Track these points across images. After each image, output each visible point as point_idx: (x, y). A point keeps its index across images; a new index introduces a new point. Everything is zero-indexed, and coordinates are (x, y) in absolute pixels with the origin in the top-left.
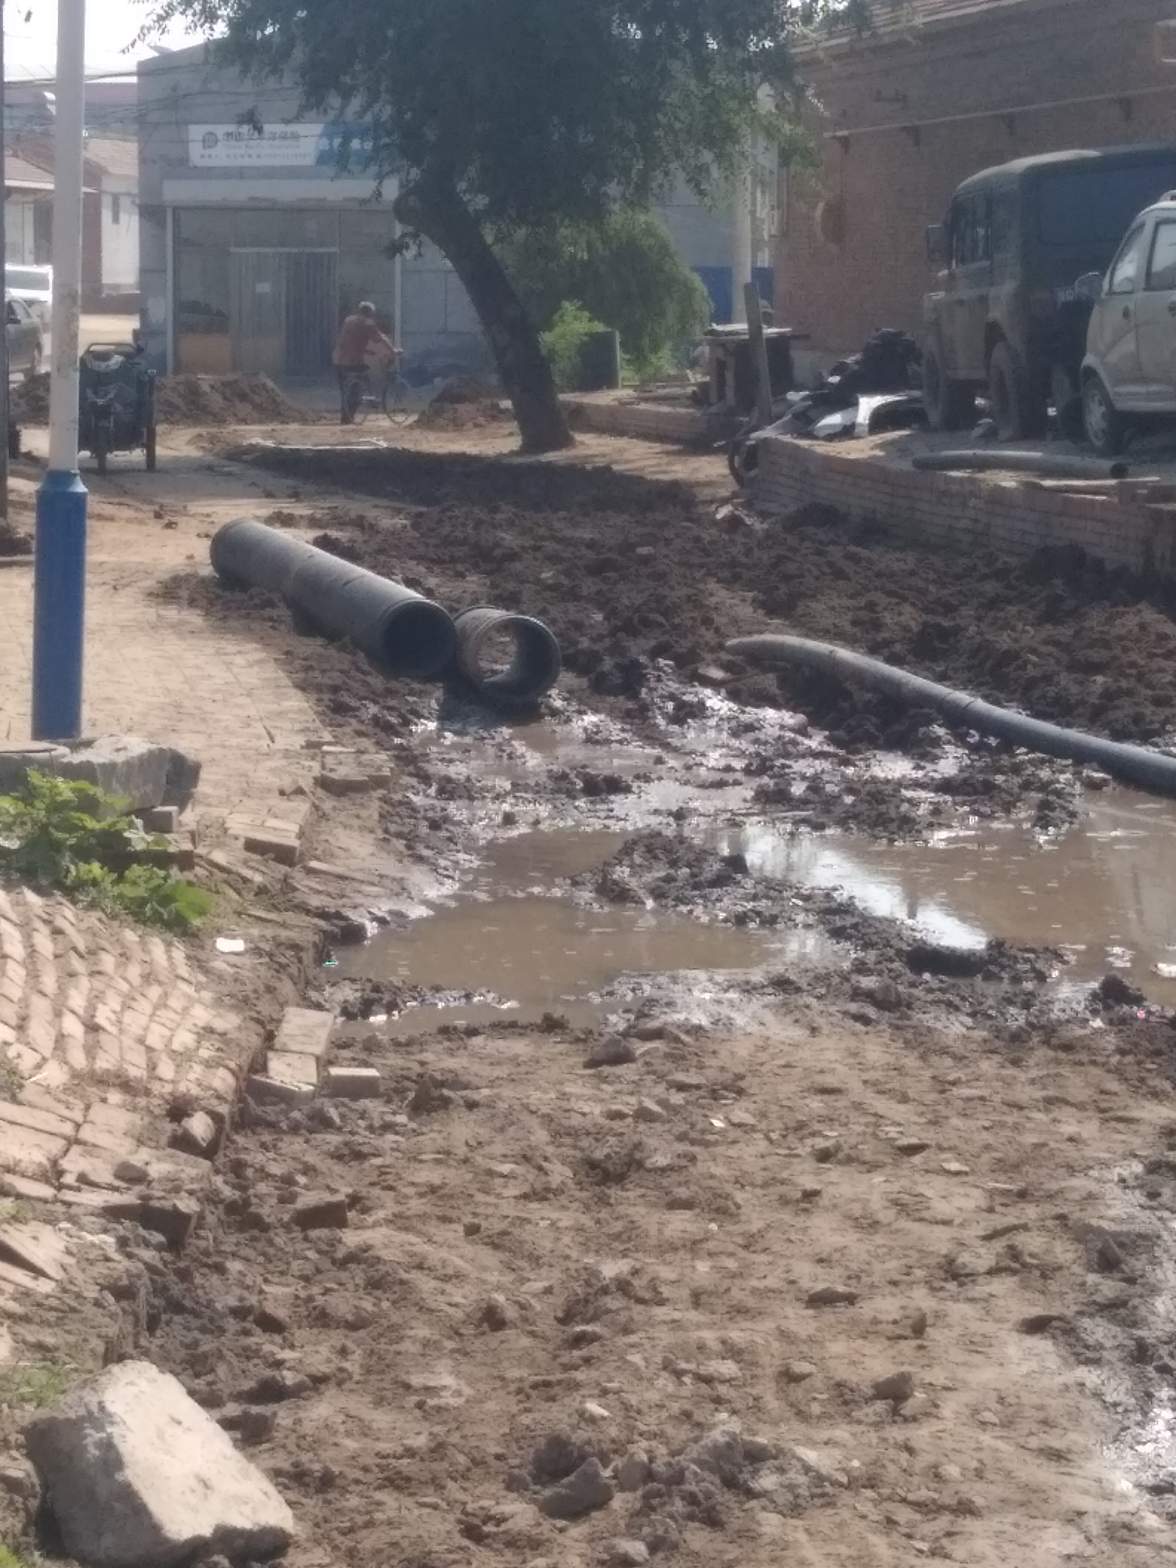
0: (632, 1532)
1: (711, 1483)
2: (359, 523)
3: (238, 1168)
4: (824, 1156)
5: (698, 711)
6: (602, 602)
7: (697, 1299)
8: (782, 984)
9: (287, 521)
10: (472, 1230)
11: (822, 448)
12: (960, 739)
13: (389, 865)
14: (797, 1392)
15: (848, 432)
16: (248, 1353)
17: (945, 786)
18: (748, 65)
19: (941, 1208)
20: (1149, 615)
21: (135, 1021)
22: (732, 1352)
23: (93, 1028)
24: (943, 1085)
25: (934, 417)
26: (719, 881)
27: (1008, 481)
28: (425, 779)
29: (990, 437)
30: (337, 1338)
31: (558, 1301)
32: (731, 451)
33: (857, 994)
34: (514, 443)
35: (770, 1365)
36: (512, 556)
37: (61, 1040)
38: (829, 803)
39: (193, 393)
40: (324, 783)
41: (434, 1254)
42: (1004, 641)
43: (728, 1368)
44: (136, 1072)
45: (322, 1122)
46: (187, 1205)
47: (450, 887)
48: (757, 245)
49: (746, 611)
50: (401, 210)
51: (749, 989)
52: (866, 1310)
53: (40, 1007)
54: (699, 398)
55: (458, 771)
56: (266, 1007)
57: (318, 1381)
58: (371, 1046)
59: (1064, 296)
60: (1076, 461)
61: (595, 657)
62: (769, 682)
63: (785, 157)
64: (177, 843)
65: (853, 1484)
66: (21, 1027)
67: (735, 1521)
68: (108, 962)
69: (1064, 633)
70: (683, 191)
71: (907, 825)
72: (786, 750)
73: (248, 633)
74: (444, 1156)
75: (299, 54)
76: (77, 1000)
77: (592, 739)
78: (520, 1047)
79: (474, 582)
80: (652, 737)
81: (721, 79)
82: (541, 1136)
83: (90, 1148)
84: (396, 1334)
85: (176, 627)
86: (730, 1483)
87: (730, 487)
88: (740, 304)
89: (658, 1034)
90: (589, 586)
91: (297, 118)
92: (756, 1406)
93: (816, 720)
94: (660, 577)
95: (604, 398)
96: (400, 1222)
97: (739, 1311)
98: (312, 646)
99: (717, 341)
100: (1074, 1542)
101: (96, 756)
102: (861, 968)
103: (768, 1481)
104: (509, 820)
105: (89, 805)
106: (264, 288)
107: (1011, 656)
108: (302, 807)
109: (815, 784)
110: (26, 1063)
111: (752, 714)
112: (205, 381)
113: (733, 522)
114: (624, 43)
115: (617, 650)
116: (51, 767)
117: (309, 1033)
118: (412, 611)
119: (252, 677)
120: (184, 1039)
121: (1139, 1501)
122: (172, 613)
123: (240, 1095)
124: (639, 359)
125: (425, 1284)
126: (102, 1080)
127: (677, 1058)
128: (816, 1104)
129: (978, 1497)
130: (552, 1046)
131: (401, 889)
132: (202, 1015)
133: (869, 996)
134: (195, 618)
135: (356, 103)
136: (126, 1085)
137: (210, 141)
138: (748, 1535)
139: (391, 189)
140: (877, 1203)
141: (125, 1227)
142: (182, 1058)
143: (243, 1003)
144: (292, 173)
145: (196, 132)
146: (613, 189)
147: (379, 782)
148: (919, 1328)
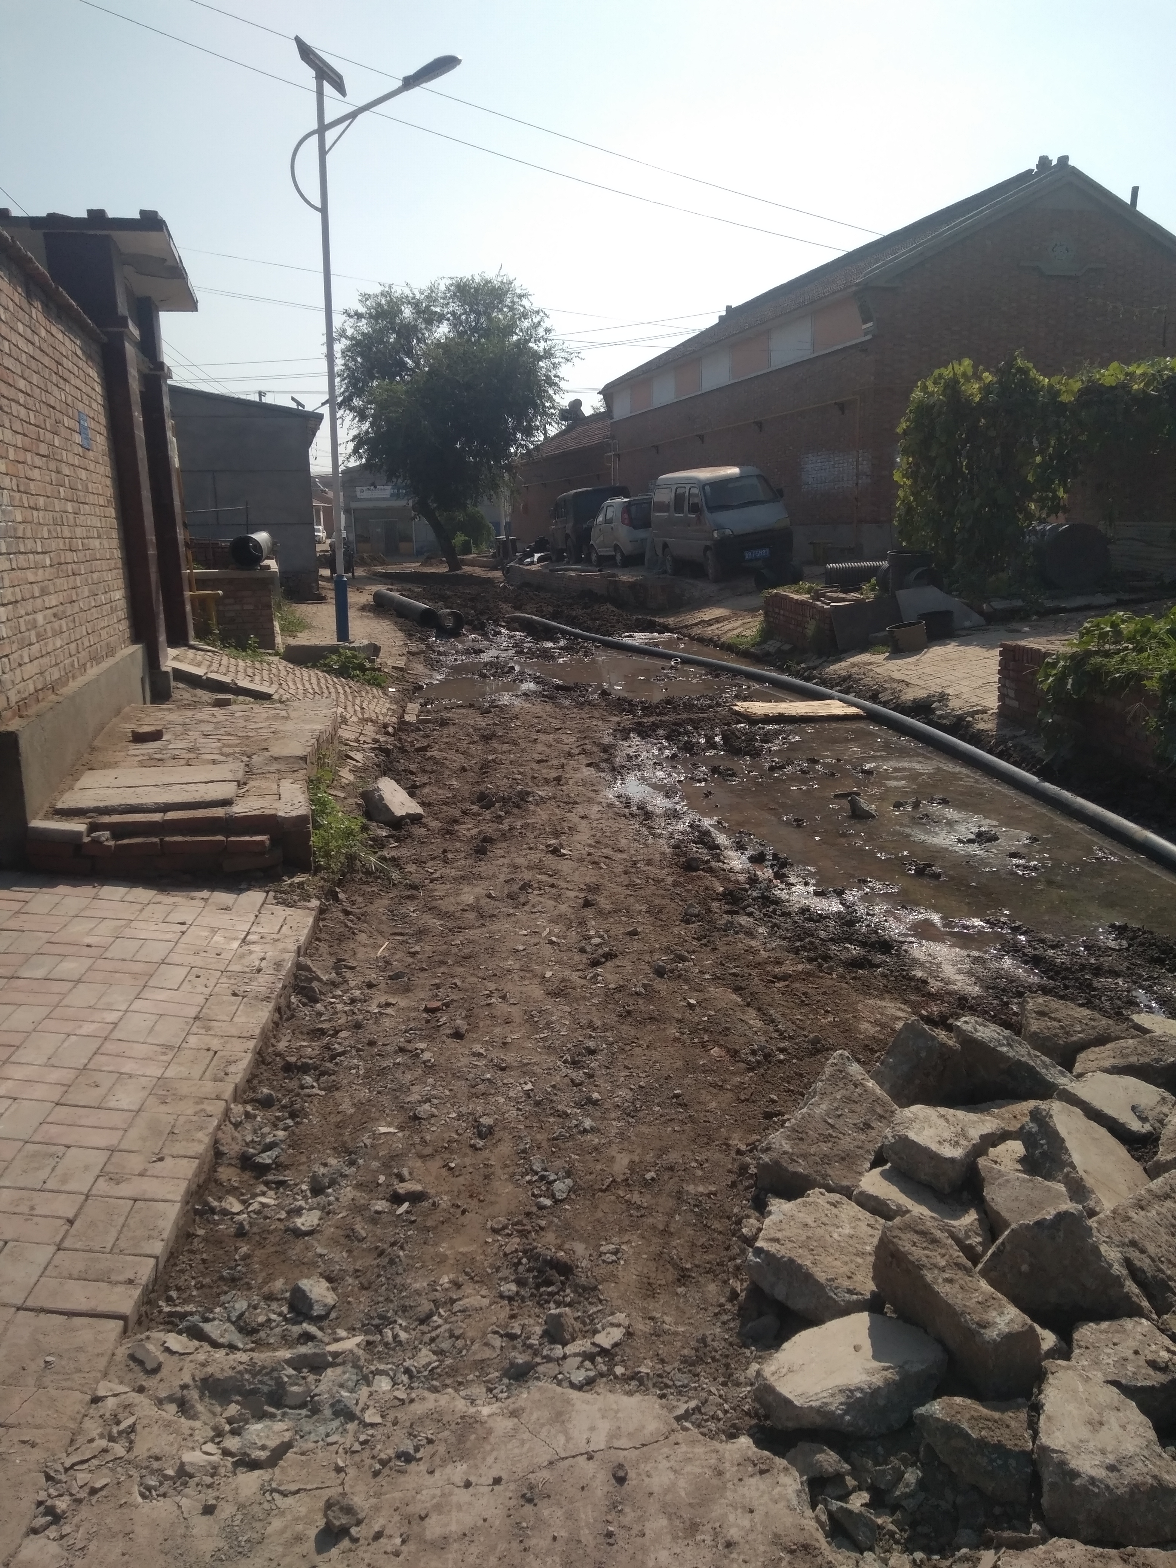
0: (501, 810)
1: (518, 799)
2: (410, 590)
3: (400, 740)
4: (538, 731)
5: (500, 633)
6: (473, 608)
7: (511, 763)
8: (525, 694)
9: (391, 590)
10: (457, 751)
11: (526, 567)
12: (564, 638)
13: (427, 672)
14: (536, 781)
15: (532, 563)
16: (408, 779)
17: (561, 648)
18: (502, 467)
19: (566, 741)
20: (609, 606)
21: (372, 707)
22: (520, 773)
23: (362, 708)
24: (565, 715)
25: (554, 558)
26: (508, 672)
27: (573, 574)
28: (434, 651)
29: (568, 563)
30: (428, 775)
31: (479, 765)
32: (502, 569)
33: (544, 696)
34: (447, 569)
35: (530, 776)
36: (449, 597)
37: (355, 711)
38: (533, 653)
39: (362, 559)
40: (409, 652)
41: (449, 757)
42: (574, 613)
43: (520, 777)
44: (374, 717)
45: (418, 729)
46: (389, 747)
47: (443, 676)
48: (506, 516)
49: (509, 609)
50: (414, 508)
51: (517, 696)
52: (550, 763)
53: (349, 704)
54: (493, 556)
55: (442, 649)
56: (402, 703)
57: (425, 784)
58: (428, 712)
59: (585, 526)
60: (589, 568)
61: (473, 621)
62: (517, 625)
63: (512, 492)
64: (377, 666)
65: (550, 799)
66: (345, 708)
67: (524, 807)
68: (364, 694)
69: (589, 611)
70: (486, 502)
71: (553, 657)
72: (523, 641)
73: (386, 618)
74: (448, 736)
75: (384, 467)
76: (358, 702)
77: (474, 641)
78: (464, 711)
79: (440, 604)
80: (488, 640)
81: (494, 471)
82: (471, 730)
83: (365, 735)
84: (442, 773)
85: (367, 617)
86: (522, 800)
87: (503, 579)
88: (503, 530)
89: (497, 706)
90: (470, 604)
91: (386, 484)
92: (527, 784)
93: (529, 635)
94: (488, 601)
95: (469, 557)
96: (440, 750)
97: (521, 765)
98: (402, 620)
99: (498, 541)
100: (600, 808)
101: (356, 645)
102: (544, 690)
103: (531, 799)
104: (456, 660)
105: (355, 657)
106: (379, 530)
107: (576, 617)
108: (405, 658)
109: (530, 649)
110: (348, 716)
111: (513, 633)
112: (365, 555)
113: (504, 587)
114: (469, 462)
115: (478, 619)
116: (345, 648)
117: (413, 709)
118: (427, 610)
119: (388, 628)
120: (384, 711)
121: (614, 799)
122: (365, 613)
123: (399, 723)
124: (477, 546)
125: (448, 763)
126: (367, 720)
127: (502, 712)
128: (536, 720)
129: (578, 799)
130: (471, 710)
131: (431, 677)
132: (388, 705)
133: (546, 696)
134: (371, 615)
135: (400, 480)
136: (372, 721)
137: (362, 491)
138: (527, 810)
139: (411, 503)
140: (551, 741)
141: (377, 752)
142: (384, 715)
143: (396, 703)
144: (384, 499)
145: (358, 489)
146: (469, 502)
147: (423, 652)
148: (563, 766)
